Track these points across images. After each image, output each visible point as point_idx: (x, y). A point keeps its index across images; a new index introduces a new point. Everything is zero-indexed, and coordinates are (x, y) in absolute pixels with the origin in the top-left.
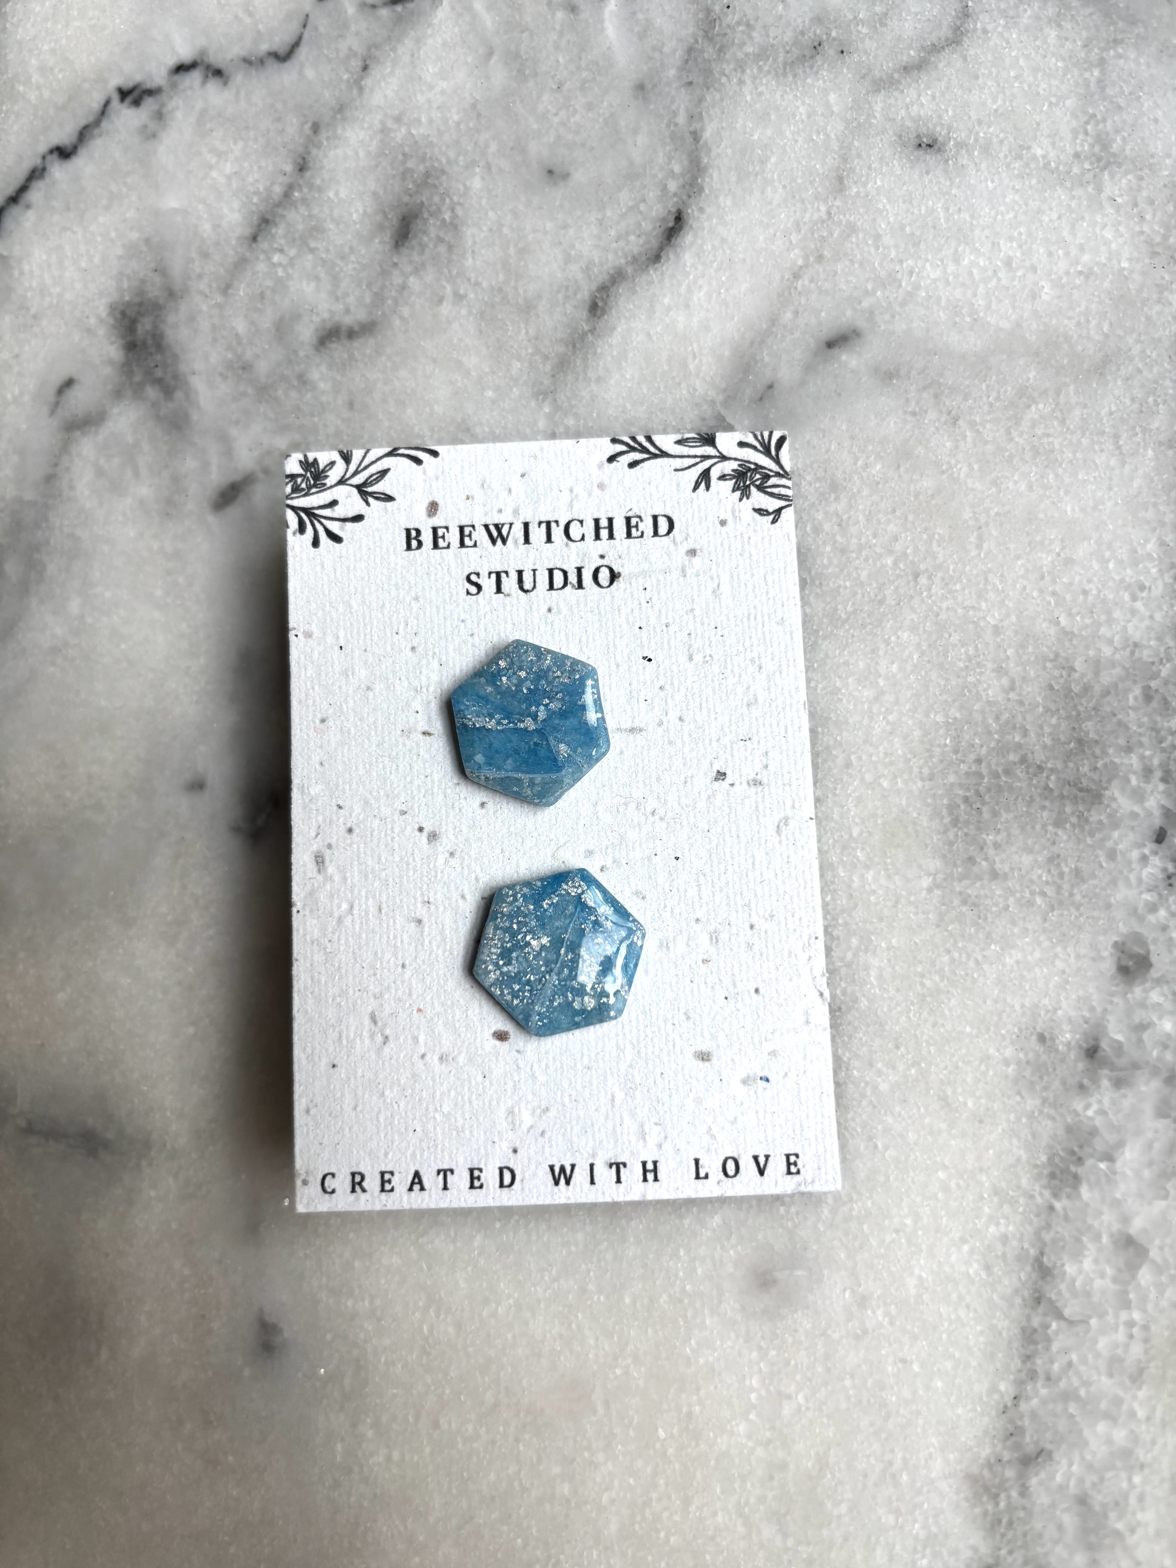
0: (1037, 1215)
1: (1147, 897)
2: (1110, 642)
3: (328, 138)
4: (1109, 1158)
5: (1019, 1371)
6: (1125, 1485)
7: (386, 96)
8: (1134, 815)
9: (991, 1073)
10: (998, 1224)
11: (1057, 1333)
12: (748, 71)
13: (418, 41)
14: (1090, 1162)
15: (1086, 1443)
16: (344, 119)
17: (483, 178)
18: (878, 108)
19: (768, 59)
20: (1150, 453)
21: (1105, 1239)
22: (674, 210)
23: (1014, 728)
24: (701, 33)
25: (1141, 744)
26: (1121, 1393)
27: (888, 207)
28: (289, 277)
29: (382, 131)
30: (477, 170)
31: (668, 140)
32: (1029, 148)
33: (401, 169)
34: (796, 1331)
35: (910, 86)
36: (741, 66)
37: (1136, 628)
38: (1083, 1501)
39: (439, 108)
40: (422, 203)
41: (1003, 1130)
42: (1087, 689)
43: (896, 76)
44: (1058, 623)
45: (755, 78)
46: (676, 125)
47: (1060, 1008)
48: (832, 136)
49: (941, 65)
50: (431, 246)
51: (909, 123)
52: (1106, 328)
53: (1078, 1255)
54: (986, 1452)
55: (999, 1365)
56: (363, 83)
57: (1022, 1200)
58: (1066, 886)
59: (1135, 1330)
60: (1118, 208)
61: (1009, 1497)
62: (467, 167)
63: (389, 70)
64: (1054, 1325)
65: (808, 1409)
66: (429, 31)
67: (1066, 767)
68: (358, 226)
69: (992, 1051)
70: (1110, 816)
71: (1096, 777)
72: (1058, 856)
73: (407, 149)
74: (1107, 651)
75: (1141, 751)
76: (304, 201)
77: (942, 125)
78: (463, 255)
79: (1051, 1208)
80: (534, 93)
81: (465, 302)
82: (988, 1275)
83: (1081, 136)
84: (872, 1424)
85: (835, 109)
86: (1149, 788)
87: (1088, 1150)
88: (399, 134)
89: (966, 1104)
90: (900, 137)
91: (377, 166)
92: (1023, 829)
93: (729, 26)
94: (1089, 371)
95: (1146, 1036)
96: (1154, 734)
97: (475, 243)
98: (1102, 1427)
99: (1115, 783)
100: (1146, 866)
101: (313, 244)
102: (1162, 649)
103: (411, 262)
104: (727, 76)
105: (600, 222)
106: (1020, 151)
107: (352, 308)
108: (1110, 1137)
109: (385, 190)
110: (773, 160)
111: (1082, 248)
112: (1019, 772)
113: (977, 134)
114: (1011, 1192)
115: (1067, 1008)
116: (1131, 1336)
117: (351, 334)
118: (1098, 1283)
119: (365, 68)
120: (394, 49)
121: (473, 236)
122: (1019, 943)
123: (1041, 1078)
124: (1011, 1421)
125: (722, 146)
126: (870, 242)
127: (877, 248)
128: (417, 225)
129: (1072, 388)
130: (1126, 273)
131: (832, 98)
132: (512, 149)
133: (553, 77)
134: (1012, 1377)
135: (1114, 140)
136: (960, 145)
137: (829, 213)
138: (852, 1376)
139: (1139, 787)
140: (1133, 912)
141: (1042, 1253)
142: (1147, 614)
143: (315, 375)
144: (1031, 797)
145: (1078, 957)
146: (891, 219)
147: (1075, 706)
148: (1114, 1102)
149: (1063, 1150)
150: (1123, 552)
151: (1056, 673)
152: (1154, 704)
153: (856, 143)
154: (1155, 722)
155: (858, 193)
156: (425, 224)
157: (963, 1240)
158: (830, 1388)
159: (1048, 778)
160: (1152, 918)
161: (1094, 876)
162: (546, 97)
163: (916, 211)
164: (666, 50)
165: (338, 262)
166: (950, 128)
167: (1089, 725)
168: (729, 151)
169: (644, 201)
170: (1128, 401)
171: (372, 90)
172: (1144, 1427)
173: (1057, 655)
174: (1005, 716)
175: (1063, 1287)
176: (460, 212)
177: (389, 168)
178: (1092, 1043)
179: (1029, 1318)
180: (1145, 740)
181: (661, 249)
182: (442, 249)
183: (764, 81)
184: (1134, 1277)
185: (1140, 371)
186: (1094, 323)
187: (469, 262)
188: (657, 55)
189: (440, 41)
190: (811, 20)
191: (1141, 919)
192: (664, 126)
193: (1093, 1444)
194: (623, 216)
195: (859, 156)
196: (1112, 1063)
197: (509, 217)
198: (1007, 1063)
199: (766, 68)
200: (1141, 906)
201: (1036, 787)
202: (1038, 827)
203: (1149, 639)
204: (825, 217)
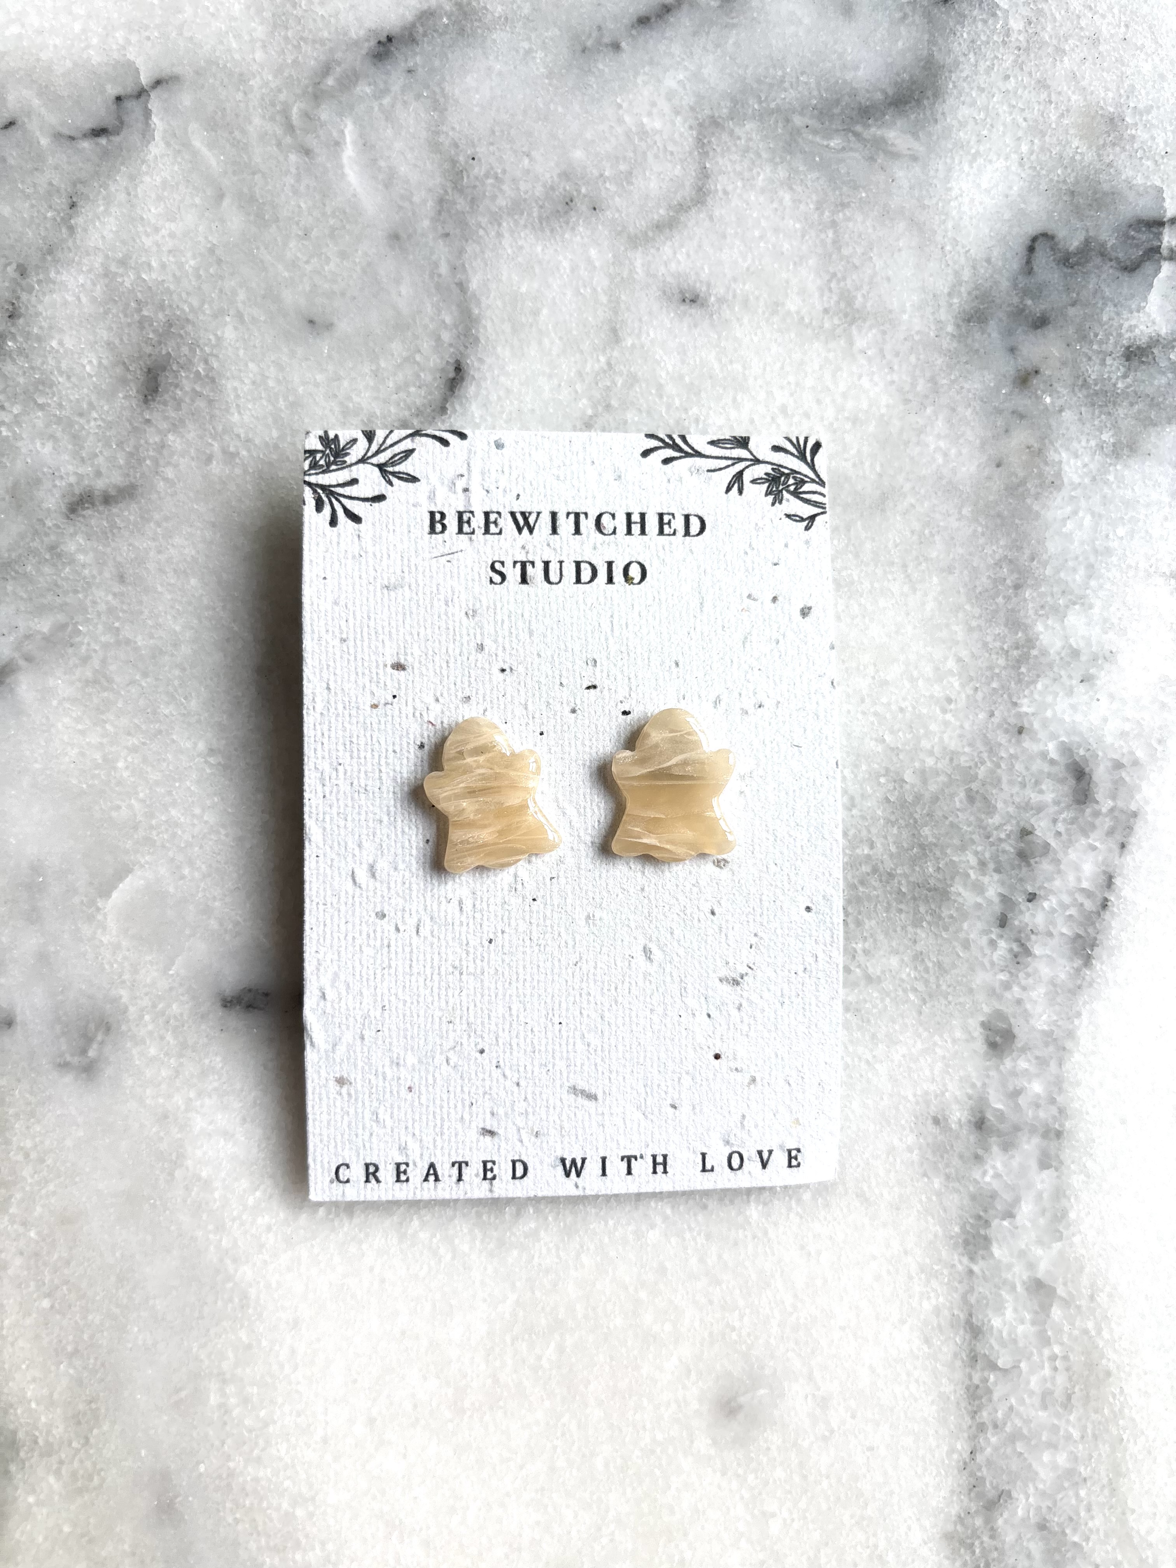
0: (960, 1282)
1: (1003, 977)
2: (931, 753)
3: (39, 282)
4: (1009, 1215)
5: (970, 1427)
6: (1073, 1501)
7: (103, 237)
8: (978, 906)
9: (898, 1160)
10: (929, 1298)
11: (996, 1383)
12: (505, 224)
13: (132, 178)
14: (995, 1223)
15: (1037, 1473)
16: (56, 261)
17: (236, 328)
18: (638, 263)
19: (522, 214)
20: (935, 580)
21: (1019, 1288)
22: (452, 361)
23: (861, 841)
24: (449, 184)
25: (973, 842)
26: (1056, 1422)
27: (665, 358)
28: (17, 437)
29: (106, 275)
30: (228, 319)
31: (433, 291)
32: (783, 304)
33: (136, 317)
34: (768, 1449)
35: (664, 243)
36: (496, 219)
37: (951, 738)
38: (1042, 1526)
39: (170, 252)
40: (169, 354)
41: (918, 1211)
42: (918, 798)
43: (650, 234)
44: (884, 741)
45: (512, 232)
46: (440, 276)
47: (947, 1090)
48: (599, 289)
49: (690, 224)
50: (187, 400)
51: (669, 279)
52: (878, 469)
53: (1000, 1309)
54: (955, 1510)
55: (952, 1426)
56: (72, 222)
57: (945, 1272)
58: (932, 979)
59: (1058, 1363)
60: (870, 360)
61: (982, 1543)
62: (215, 316)
63: (102, 208)
64: (992, 1378)
65: (793, 1520)
66: (144, 168)
67: (914, 870)
68: (94, 379)
69: (896, 1142)
70: (957, 909)
71: (940, 876)
72: (921, 953)
73: (139, 295)
74: (930, 762)
75: (974, 847)
76: (21, 351)
77: (701, 282)
78: (227, 410)
79: (971, 1272)
80: (279, 239)
81: (237, 461)
82: (929, 1348)
83: (827, 293)
84: (852, 1517)
85: (597, 264)
86: (986, 880)
87: (992, 1212)
88: (128, 280)
89: (882, 1195)
90: (664, 292)
91: (106, 313)
92: (887, 934)
93: (477, 178)
94: (871, 507)
95: (1021, 1100)
96: (982, 831)
97: (238, 396)
98: (1046, 1457)
99: (957, 879)
100: (996, 949)
101: (40, 401)
102: (975, 754)
103: (166, 418)
104: (484, 229)
105: (376, 374)
106: (775, 307)
107: (103, 470)
108: (1007, 1196)
109: (121, 340)
110: (545, 311)
111: (844, 395)
112: (874, 881)
113: (735, 291)
114: (936, 1267)
115: (954, 1090)
116: (1055, 1369)
117: (107, 500)
118: (1021, 1329)
119: (73, 206)
120: (105, 186)
121: (235, 389)
122: (902, 1038)
123: (942, 1157)
124: (972, 1474)
125: (492, 296)
126: (653, 391)
127: (661, 397)
128: (167, 379)
129: (859, 523)
130: (886, 418)
131: (593, 252)
132: (264, 297)
133: (297, 224)
134: (966, 1435)
135: (855, 297)
136: (721, 300)
137: (609, 364)
138: (828, 1477)
139: (977, 880)
140: (992, 993)
141: (971, 1315)
142: (958, 723)
143: (71, 547)
144: (888, 903)
145: (954, 1041)
146: (670, 369)
147: (911, 815)
148: (1005, 1165)
149: (971, 1217)
150: (928, 670)
151: (891, 786)
152: (978, 804)
153: (623, 297)
154: (982, 821)
155: (633, 346)
156: (176, 377)
157: (903, 1322)
158: (809, 1494)
159: (899, 883)
160: (1008, 995)
161: (954, 966)
162: (292, 244)
163: (692, 362)
164: (416, 199)
165: (77, 419)
166: (709, 285)
167: (926, 831)
168: (499, 303)
169: (419, 351)
170: (908, 533)
171: (85, 230)
172: (1080, 1447)
173: (887, 770)
174: (852, 832)
175: (993, 1341)
176: (215, 365)
177: (121, 315)
178: (979, 1115)
179: (970, 1378)
180: (976, 837)
181: (445, 400)
182: (201, 404)
183: (522, 235)
184: (1048, 1316)
185: (913, 506)
186: (867, 464)
187: (236, 418)
188: (406, 204)
189: (158, 179)
190: (559, 175)
191: (1000, 998)
192: (427, 277)
193: (1043, 1473)
194: (399, 366)
195: (628, 309)
196: (998, 1130)
197: (272, 368)
198: (910, 1150)
199: (522, 222)
200: (997, 985)
201: (891, 894)
202: (899, 929)
203: (963, 747)
204: (606, 367)
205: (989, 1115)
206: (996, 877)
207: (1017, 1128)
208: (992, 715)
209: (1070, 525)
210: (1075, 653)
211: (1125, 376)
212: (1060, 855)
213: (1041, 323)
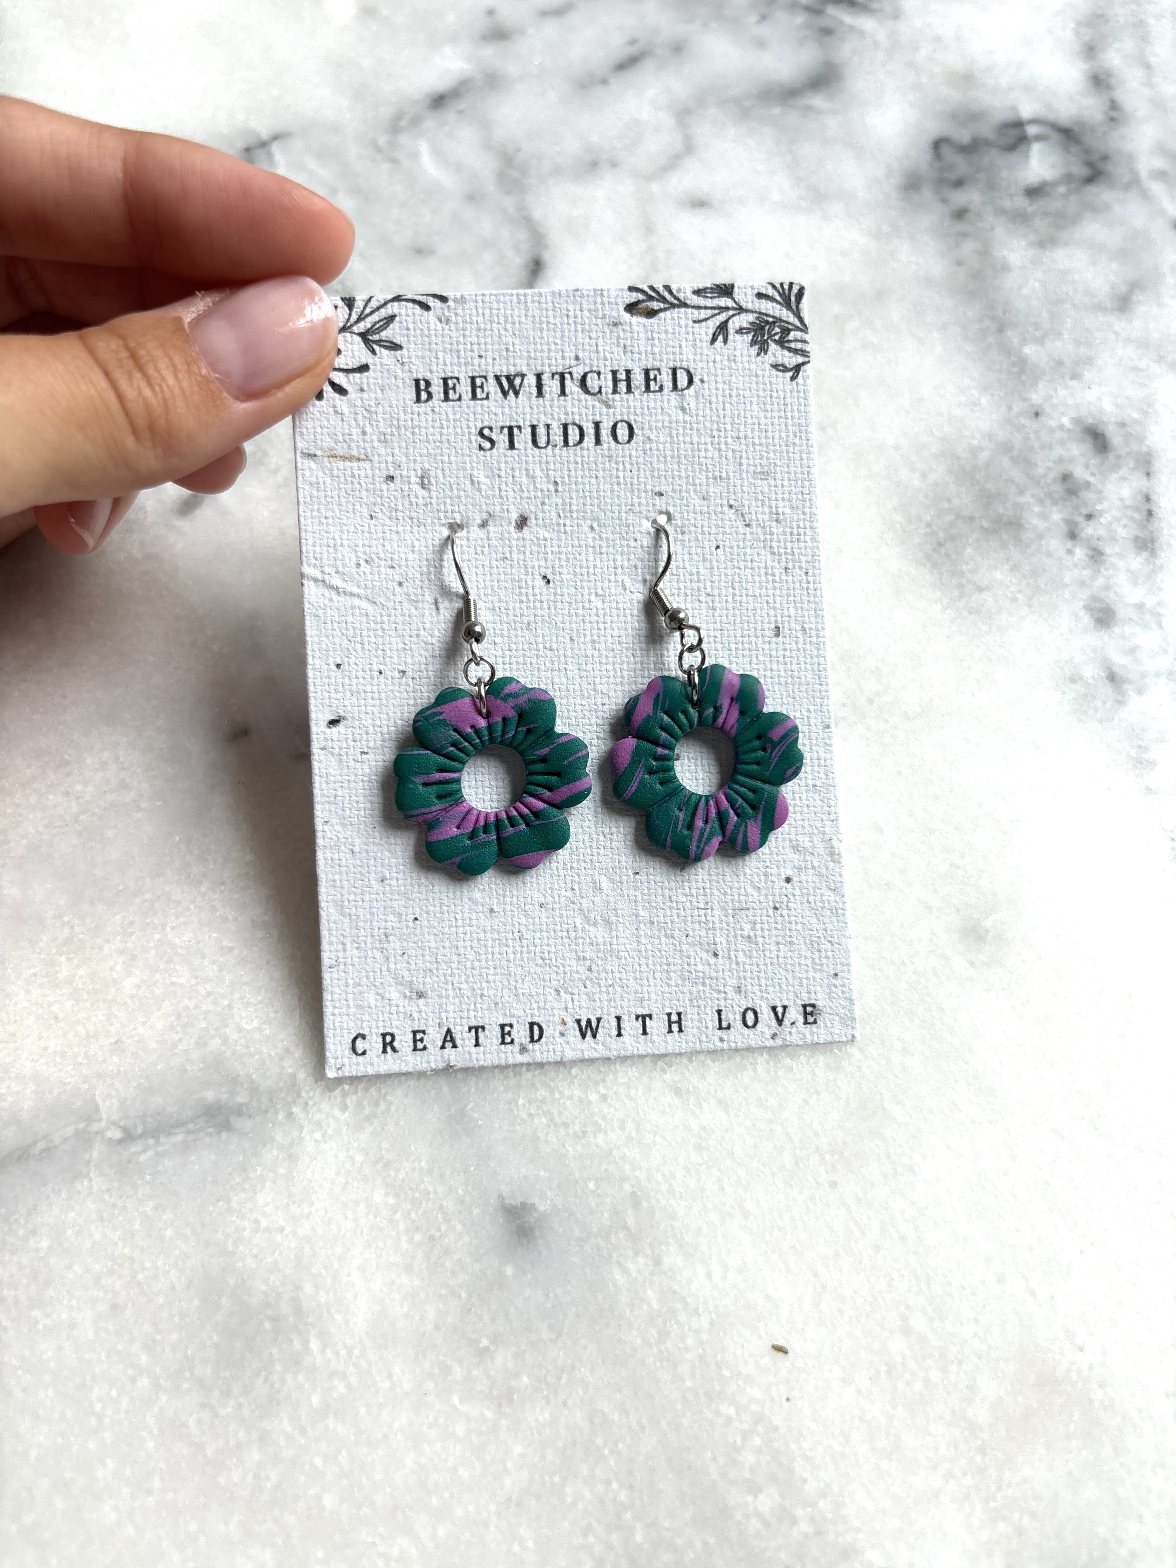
1: (1087, 572)
2: (973, 437)
4: (1163, 740)
8: (1049, 528)
9: (1053, 714)
12: (550, 182)
14: (1153, 748)
18: (655, 190)
19: (561, 174)
20: (936, 335)
22: (531, 259)
23: (941, 500)
24: (504, 166)
25: (1027, 488)
27: (690, 238)
31: (507, 223)
32: (768, 198)
34: (1023, 961)
35: (670, 176)
36: (543, 179)
37: (985, 426)
42: (974, 467)
43: (658, 173)
44: (934, 435)
45: (557, 185)
46: (509, 214)
48: (630, 207)
51: (680, 195)
58: (1031, 582)
67: (988, 512)
70: (1034, 533)
71: (1011, 513)
72: (1016, 566)
75: (1029, 491)
77: (704, 193)
83: (798, 188)
85: (625, 194)
86: (1048, 510)
90: (679, 202)
92: (982, 556)
93: (523, 160)
94: (872, 301)
95: (1139, 655)
96: (1031, 480)
99: (1025, 513)
100: (1074, 555)
102: (1007, 433)
104: (535, 186)
106: (763, 200)
108: (1156, 727)
110: (594, 224)
111: (830, 242)
112: (960, 524)
113: (730, 196)
125: (552, 221)
135: (820, 187)
136: (722, 202)
137: (650, 247)
140: (1083, 584)
142: (987, 417)
144: (977, 536)
145: (1066, 622)
146: (696, 244)
147: (973, 478)
149: (1132, 746)
150: (951, 388)
151: (950, 462)
152: (1022, 464)
153: (650, 210)
154: (1030, 474)
155: (665, 235)
164: (481, 176)
166: (710, 194)
168: (558, 224)
173: (944, 452)
174: (931, 495)
178: (1108, 671)
180: (1028, 485)
183: (565, 185)
188: (475, 180)
190: (584, 151)
191: (1091, 587)
192: (500, 216)
195: (655, 215)
196: (1128, 680)
198: (1060, 705)
200: (1085, 579)
201: (976, 530)
202: (992, 552)
205: (1116, 669)
206: (1054, 508)
207: (1144, 676)
208: (1010, 408)
209: (1025, 291)
210: (1060, 363)
211: (1031, 206)
212: (1100, 487)
213: (959, 184)
